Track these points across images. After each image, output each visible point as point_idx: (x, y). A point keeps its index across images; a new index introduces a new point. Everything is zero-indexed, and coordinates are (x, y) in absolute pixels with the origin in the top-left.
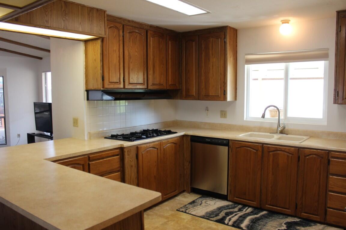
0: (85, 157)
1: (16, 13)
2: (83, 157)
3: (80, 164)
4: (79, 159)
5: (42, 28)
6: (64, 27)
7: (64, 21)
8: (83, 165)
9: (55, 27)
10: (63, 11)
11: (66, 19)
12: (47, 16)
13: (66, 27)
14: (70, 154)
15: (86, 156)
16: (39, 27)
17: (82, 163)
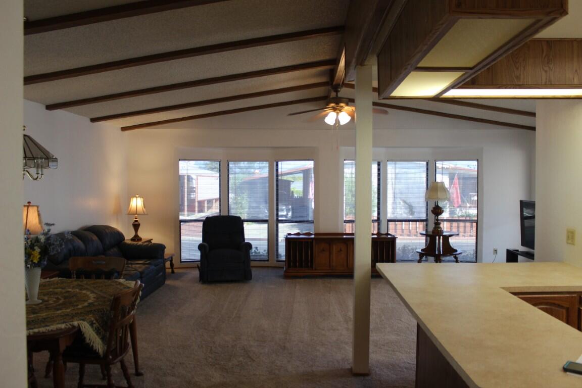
0: (572, 297)
1: (466, 76)
2: (568, 295)
3: (562, 307)
4: (560, 297)
5: (510, 88)
6: (546, 82)
7: (546, 71)
8: (568, 310)
9: (530, 84)
10: (545, 57)
11: (549, 68)
12: (517, 69)
13: (549, 81)
14: (546, 287)
15: (575, 295)
16: (506, 88)
17: (566, 305)
